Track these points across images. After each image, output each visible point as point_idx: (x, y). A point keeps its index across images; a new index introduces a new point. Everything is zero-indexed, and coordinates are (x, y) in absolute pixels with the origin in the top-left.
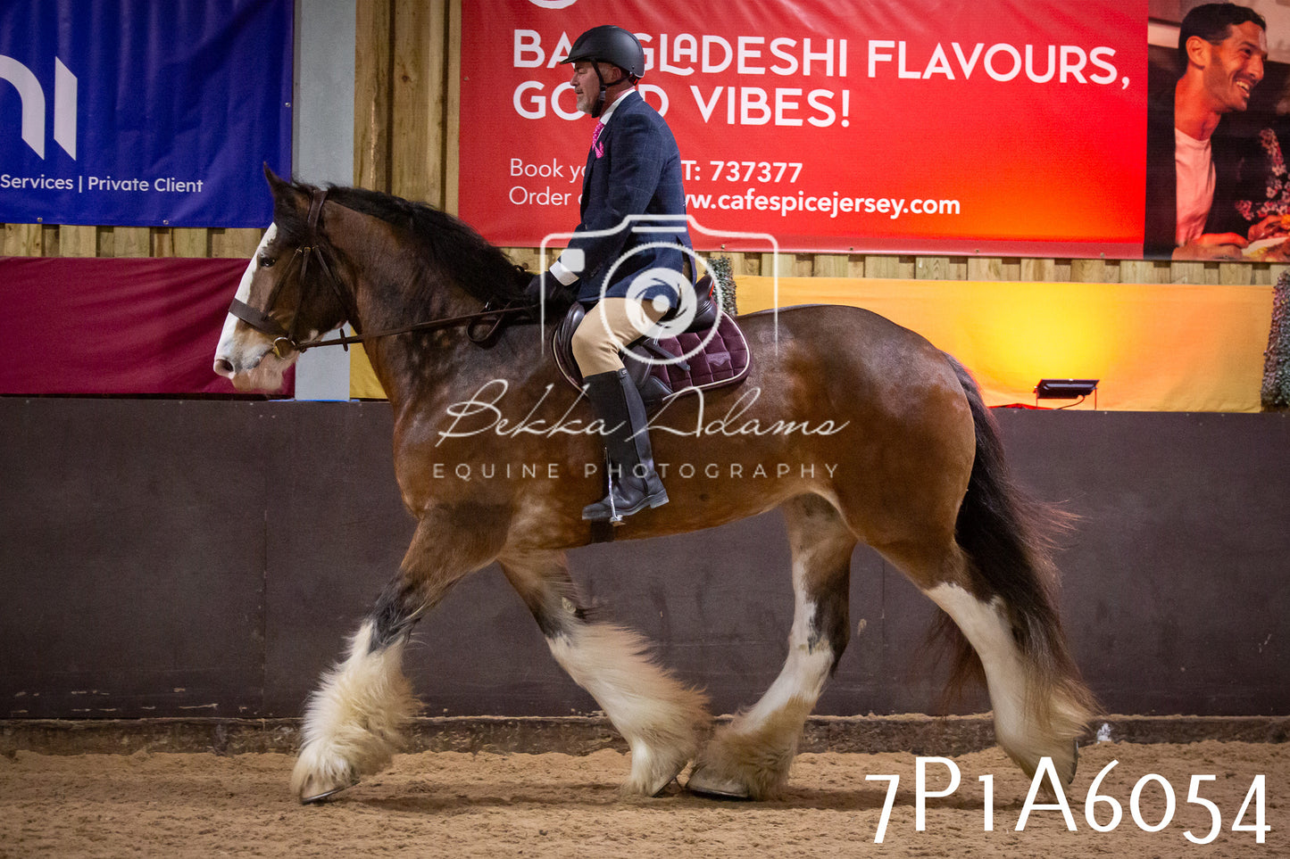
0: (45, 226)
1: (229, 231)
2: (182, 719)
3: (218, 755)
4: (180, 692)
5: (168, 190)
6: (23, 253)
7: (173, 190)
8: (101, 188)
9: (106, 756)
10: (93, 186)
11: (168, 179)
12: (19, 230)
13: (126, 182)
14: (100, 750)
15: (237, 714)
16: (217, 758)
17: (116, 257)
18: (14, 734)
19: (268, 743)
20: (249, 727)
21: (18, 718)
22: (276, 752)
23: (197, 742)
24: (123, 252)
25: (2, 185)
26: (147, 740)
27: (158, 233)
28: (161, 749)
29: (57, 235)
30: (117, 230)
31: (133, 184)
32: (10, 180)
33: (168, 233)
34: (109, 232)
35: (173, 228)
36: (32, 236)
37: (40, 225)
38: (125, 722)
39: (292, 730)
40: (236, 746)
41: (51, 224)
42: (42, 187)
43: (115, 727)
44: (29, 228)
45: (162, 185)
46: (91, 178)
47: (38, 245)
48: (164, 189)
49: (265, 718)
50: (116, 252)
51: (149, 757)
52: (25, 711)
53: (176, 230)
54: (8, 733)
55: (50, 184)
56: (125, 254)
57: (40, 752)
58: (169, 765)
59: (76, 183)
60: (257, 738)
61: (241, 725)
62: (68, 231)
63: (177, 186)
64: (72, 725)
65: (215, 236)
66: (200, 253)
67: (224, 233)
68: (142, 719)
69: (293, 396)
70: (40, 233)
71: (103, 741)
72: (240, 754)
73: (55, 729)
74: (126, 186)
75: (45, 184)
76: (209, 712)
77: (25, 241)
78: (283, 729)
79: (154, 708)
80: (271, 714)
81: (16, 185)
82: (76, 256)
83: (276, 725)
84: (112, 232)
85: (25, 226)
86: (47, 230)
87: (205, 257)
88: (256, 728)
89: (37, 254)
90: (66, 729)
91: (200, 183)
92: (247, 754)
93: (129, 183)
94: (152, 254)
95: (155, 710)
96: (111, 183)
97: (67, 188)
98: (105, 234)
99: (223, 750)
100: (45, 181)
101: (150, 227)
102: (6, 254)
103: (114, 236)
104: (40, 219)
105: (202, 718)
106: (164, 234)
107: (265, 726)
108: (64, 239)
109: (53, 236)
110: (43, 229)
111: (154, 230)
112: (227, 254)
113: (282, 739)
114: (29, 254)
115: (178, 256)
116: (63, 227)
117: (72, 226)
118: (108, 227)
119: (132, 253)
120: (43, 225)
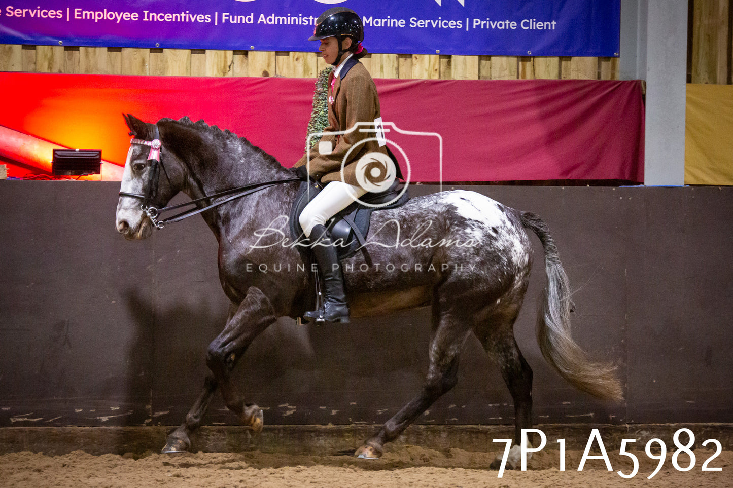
0: (442, 56)
1: (575, 59)
2: (569, 425)
4: (567, 404)
5: (531, 28)
6: (425, 77)
7: (534, 28)
8: (482, 27)
10: (476, 25)
11: (531, 20)
12: (423, 59)
13: (500, 22)
15: (608, 421)
17: (493, 79)
18: (448, 436)
20: (617, 431)
21: (451, 424)
22: (637, 449)
23: (579, 442)
24: (497, 76)
25: (411, 25)
27: (523, 61)
28: (554, 447)
29: (449, 63)
30: (493, 58)
31: (505, 24)
32: (417, 21)
33: (530, 61)
34: (487, 60)
35: (534, 57)
36: (432, 63)
37: (438, 56)
39: (649, 433)
40: (608, 444)
41: (447, 56)
42: (440, 27)
44: (430, 58)
45: (526, 24)
46: (475, 20)
47: (436, 70)
48: (528, 28)
49: (628, 424)
50: (493, 75)
51: (545, 453)
52: (456, 419)
53: (537, 59)
54: (444, 435)
55: (446, 24)
56: (499, 77)
57: (467, 450)
59: (464, 24)
61: (611, 430)
62: (457, 59)
63: (538, 25)
64: (489, 429)
65: (563, 63)
66: (553, 76)
67: (570, 60)
68: (540, 425)
69: (643, 183)
70: (438, 61)
73: (478, 432)
74: (501, 25)
75: (441, 24)
76: (588, 420)
77: (427, 69)
78: (642, 432)
79: (548, 416)
80: (632, 421)
81: (421, 25)
82: (464, 79)
83: (636, 429)
84: (490, 60)
85: (427, 56)
86: (442, 59)
87: (557, 78)
88: (623, 432)
89: (435, 77)
90: (485, 432)
91: (554, 23)
93: (503, 23)
94: (518, 78)
95: (549, 418)
96: (490, 23)
97: (457, 27)
98: (483, 62)
100: (441, 22)
101: (517, 57)
102: (413, 78)
103: (491, 64)
104: (438, 51)
105: (583, 424)
106: (527, 61)
107: (628, 429)
108: (455, 66)
109: (446, 64)
110: (440, 58)
111: (520, 59)
112: (573, 76)
113: (641, 440)
114: (430, 77)
115: (537, 78)
116: (454, 57)
117: (461, 56)
118: (487, 56)
119: (504, 76)
120: (440, 55)
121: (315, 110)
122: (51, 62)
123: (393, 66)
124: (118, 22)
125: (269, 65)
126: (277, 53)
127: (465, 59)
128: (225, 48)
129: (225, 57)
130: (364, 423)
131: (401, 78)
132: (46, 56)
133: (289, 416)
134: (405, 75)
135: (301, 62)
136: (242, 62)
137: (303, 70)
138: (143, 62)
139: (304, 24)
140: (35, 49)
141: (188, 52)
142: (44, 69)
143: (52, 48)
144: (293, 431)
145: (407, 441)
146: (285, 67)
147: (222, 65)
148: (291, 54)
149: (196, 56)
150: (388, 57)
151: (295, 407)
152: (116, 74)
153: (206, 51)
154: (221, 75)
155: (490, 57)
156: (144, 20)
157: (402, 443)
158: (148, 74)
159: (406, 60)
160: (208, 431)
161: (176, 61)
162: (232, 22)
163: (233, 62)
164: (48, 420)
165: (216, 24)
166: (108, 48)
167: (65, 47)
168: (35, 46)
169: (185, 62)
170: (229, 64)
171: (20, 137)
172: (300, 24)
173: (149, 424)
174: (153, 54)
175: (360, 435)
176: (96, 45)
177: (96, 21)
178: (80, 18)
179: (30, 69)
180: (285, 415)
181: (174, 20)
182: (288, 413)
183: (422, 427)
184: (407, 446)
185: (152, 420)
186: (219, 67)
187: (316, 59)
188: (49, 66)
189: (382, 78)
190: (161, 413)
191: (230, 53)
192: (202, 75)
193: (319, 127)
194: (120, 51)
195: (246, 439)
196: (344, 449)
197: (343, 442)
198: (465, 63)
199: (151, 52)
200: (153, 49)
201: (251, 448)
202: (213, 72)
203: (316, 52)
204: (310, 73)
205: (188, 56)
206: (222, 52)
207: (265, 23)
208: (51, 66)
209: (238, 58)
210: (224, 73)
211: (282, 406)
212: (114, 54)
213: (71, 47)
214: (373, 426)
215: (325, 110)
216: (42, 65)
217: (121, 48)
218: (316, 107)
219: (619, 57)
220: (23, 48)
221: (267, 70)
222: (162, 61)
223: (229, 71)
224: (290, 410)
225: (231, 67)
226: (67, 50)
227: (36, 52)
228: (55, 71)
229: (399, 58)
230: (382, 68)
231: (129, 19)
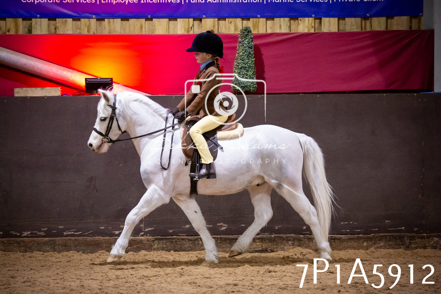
0: (316, 18)
1: (396, 18)
2: (390, 234)
3: (405, 250)
4: (388, 222)
6: (306, 31)
8: (340, 1)
9: (357, 251)
12: (305, 21)
14: (354, 248)
15: (414, 232)
16: (405, 251)
17: (347, 31)
19: (427, 245)
20: (418, 237)
22: (431, 248)
23: (396, 244)
24: (349, 29)
25: (297, 1)
26: (374, 244)
27: (364, 20)
28: (381, 247)
29: (320, 22)
30: (347, 19)
33: (369, 20)
34: (343, 20)
35: (371, 18)
36: (310, 23)
37: (313, 18)
38: (365, 236)
39: (438, 239)
40: (413, 246)
41: (319, 18)
42: (314, 1)
43: (361, 238)
44: (309, 20)
47: (313, 27)
49: (426, 234)
50: (346, 29)
51: (375, 251)
53: (372, 19)
58: (385, 255)
60: (422, 242)
61: (415, 237)
62: (325, 20)
64: (342, 237)
65: (389, 20)
66: (383, 28)
67: (393, 19)
68: (372, 234)
69: (433, 91)
70: (313, 21)
71: (355, 244)
72: (415, 249)
73: (335, 239)
76: (401, 231)
77: (307, 26)
78: (433, 238)
79: (377, 229)
80: (428, 232)
81: (303, 1)
82: (329, 31)
83: (431, 236)
84: (344, 20)
85: (307, 19)
86: (316, 20)
87: (385, 30)
88: (423, 238)
89: (312, 31)
90: (339, 239)
92: (418, 250)
94: (362, 30)
95: (378, 230)
97: (325, 1)
98: (341, 21)
99: (408, 248)
101: (361, 18)
102: (299, 32)
103: (345, 22)
104: (313, 16)
105: (398, 234)
106: (367, 20)
107: (426, 237)
108: (324, 24)
109: (319, 23)
110: (315, 20)
111: (363, 19)
112: (395, 28)
113: (434, 243)
114: (309, 31)
115: (374, 30)
116: (323, 19)
117: (327, 18)
118: (343, 18)
119: (353, 29)
120: (315, 18)
121: (237, 52)
122: (89, 28)
123: (287, 25)
124: (126, 4)
125: (214, 27)
126: (219, 19)
127: (329, 20)
128: (189, 17)
129: (189, 22)
130: (267, 234)
131: (292, 32)
132: (86, 24)
133: (224, 230)
134: (295, 30)
135: (233, 24)
136: (199, 25)
137: (234, 29)
138: (141, 26)
139: (234, 2)
140: (80, 21)
141: (167, 20)
142: (85, 32)
143: (89, 20)
144: (226, 239)
145: (293, 244)
146: (224, 27)
147: (187, 27)
148: (227, 19)
149: (172, 23)
150: (284, 20)
151: (227, 225)
152: (126, 34)
153: (178, 19)
154: (186, 33)
155: (345, 18)
156: (141, 2)
157: (290, 246)
158: (144, 34)
159: (295, 21)
160: (176, 239)
161: (160, 25)
162: (192, 2)
163: (193, 25)
164: (86, 233)
165: (183, 3)
166: (121, 19)
167: (97, 19)
168: (80, 19)
169: (166, 26)
170: (191, 26)
171: (69, 72)
172: (232, 2)
173: (142, 236)
174: (147, 22)
175: (265, 241)
176: (114, 17)
177: (114, 4)
178: (105, 2)
179: (77, 32)
180: (221, 230)
181: (158, 2)
182: (223, 228)
183: (302, 236)
184: (293, 247)
185: (144, 233)
186: (185, 28)
187: (241, 22)
188: (88, 30)
189: (281, 32)
190: (149, 229)
191: (191, 20)
192: (175, 33)
193: (239, 61)
194: (128, 21)
195: (199, 244)
196: (256, 249)
197: (255, 245)
198: (330, 22)
199: (146, 21)
200: (147, 19)
201: (202, 249)
202: (182, 32)
203: (241, 18)
204: (238, 30)
205: (167, 22)
206: (187, 19)
207: (211, 2)
208: (89, 30)
209: (196, 23)
210: (188, 32)
211: (219, 224)
212: (125, 22)
213: (100, 19)
214: (273, 236)
215: (243, 52)
216: (84, 30)
217: (129, 19)
218: (238, 50)
219: (423, 16)
220: (73, 20)
221: (213, 29)
222: (152, 26)
223: (191, 30)
224: (224, 227)
225: (192, 28)
226: (98, 21)
227: (81, 22)
228: (91, 33)
229: (291, 20)
230: (280, 26)
231: (133, 2)
